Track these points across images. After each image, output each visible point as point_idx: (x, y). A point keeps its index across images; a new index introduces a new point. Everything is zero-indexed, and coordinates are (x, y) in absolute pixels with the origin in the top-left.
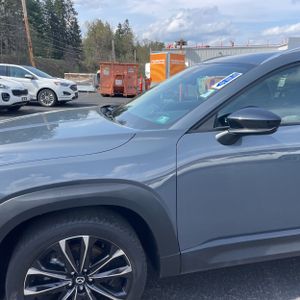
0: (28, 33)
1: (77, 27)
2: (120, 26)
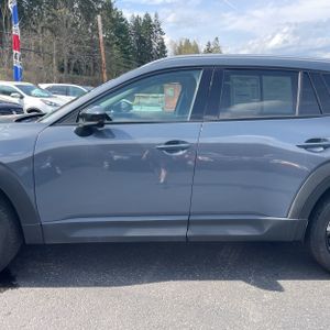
0: (103, 54)
1: (163, 43)
2: (209, 44)
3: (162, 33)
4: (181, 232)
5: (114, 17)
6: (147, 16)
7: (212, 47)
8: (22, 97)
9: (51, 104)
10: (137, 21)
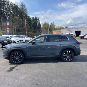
2: (51, 23)
3: (40, 21)
4: (45, 56)
5: (28, 17)
6: (36, 17)
7: (52, 24)
8: (11, 38)
9: (17, 40)
10: (33, 18)
